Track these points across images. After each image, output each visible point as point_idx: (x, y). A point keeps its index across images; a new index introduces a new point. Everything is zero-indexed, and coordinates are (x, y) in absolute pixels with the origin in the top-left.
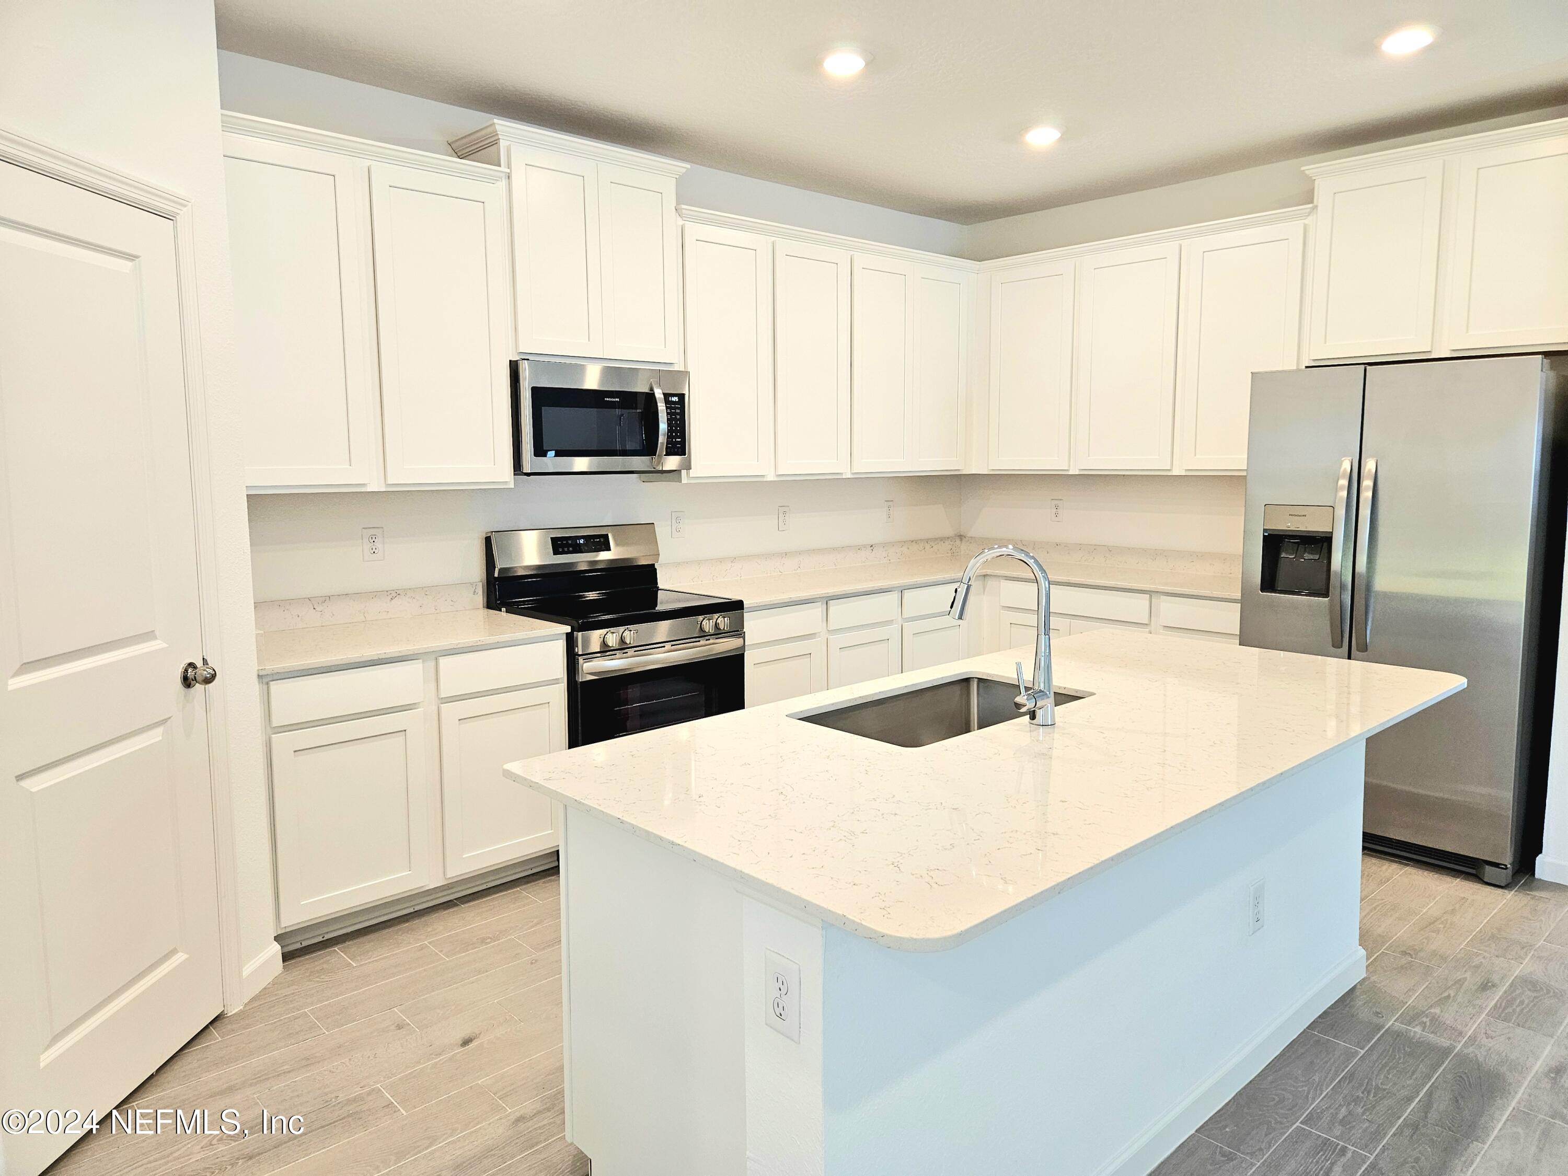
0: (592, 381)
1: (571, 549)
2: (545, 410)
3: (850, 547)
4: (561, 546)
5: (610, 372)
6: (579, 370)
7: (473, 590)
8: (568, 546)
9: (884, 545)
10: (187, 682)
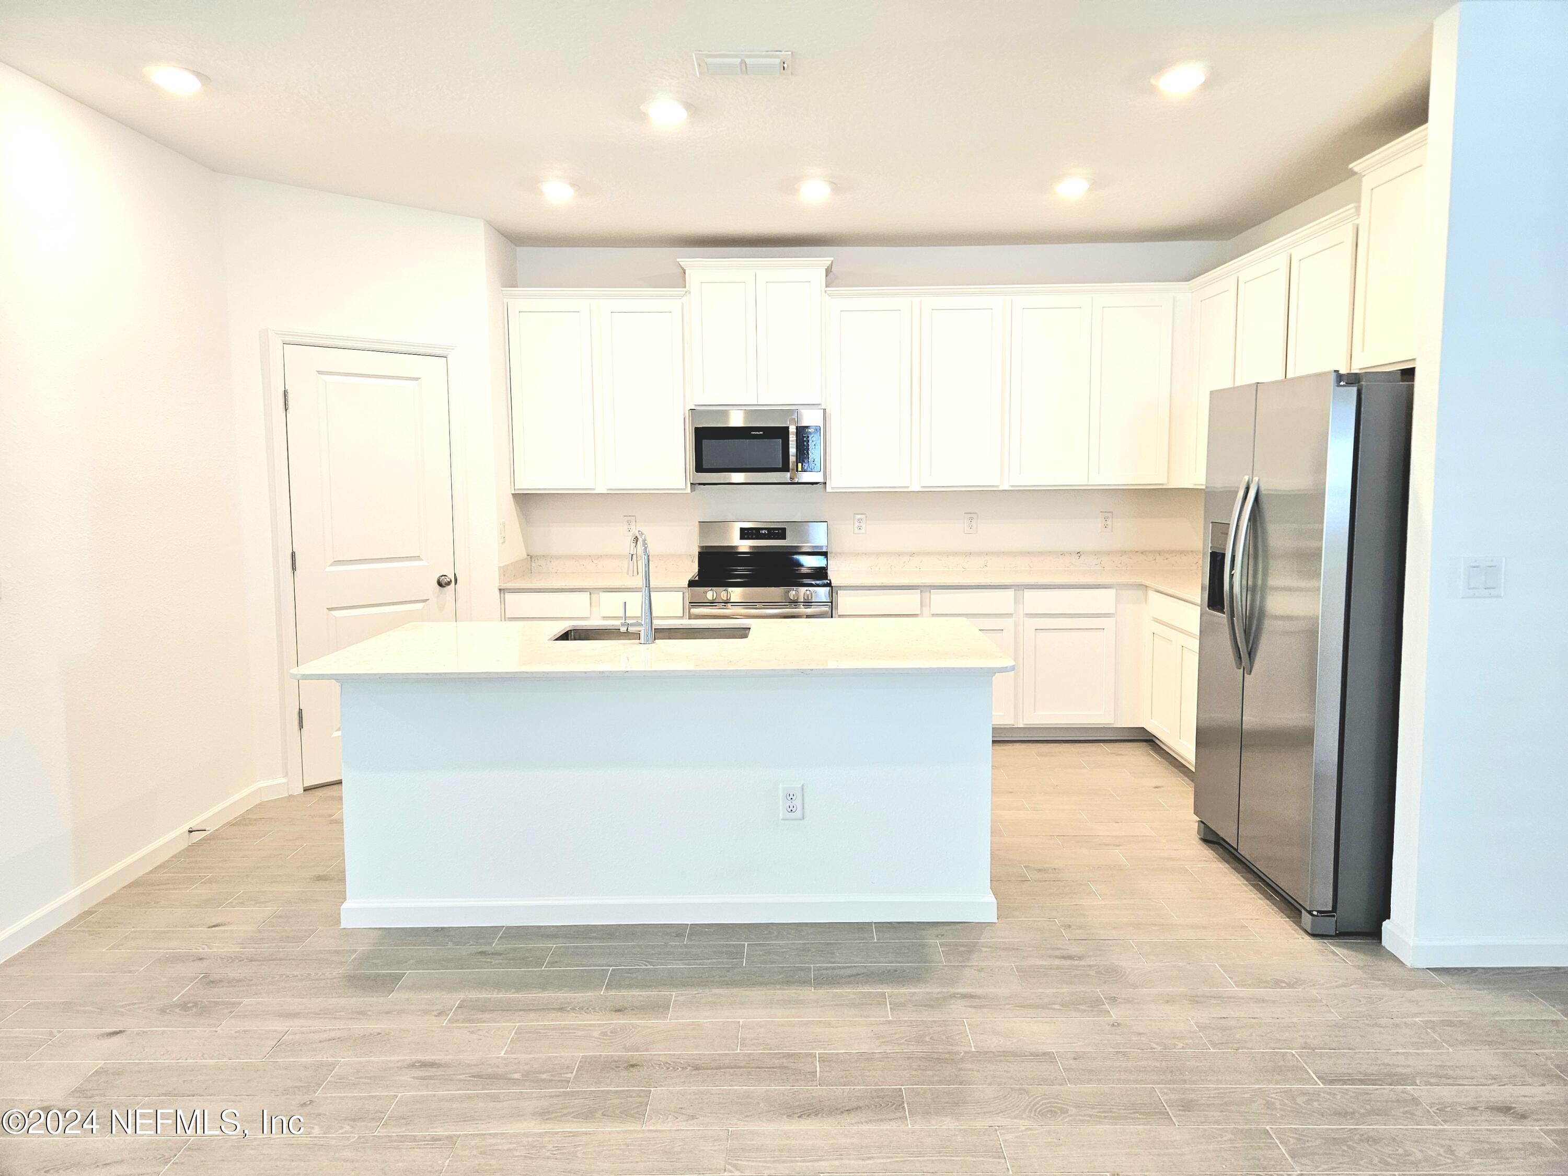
0: (737, 420)
1: (754, 536)
2: (705, 443)
3: (1050, 553)
4: (746, 534)
5: (750, 413)
6: (724, 414)
7: (691, 560)
8: (752, 534)
9: (1097, 553)
10: (440, 584)
